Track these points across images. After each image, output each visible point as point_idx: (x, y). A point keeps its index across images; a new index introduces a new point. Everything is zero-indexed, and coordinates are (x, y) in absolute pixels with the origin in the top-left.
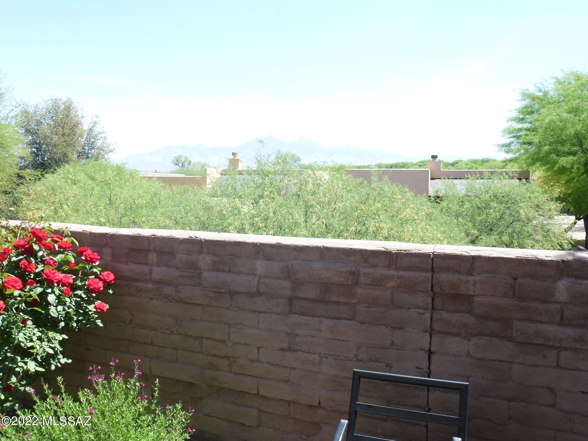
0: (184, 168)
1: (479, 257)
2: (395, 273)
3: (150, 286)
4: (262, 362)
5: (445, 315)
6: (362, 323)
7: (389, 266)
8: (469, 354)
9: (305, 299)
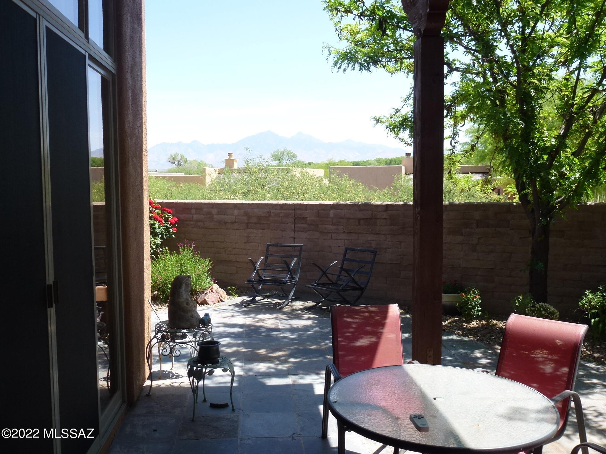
0: (181, 166)
1: (308, 204)
2: (282, 211)
3: (192, 223)
4: (237, 248)
5: (299, 225)
6: (272, 230)
7: (280, 209)
8: (306, 237)
9: (252, 223)
